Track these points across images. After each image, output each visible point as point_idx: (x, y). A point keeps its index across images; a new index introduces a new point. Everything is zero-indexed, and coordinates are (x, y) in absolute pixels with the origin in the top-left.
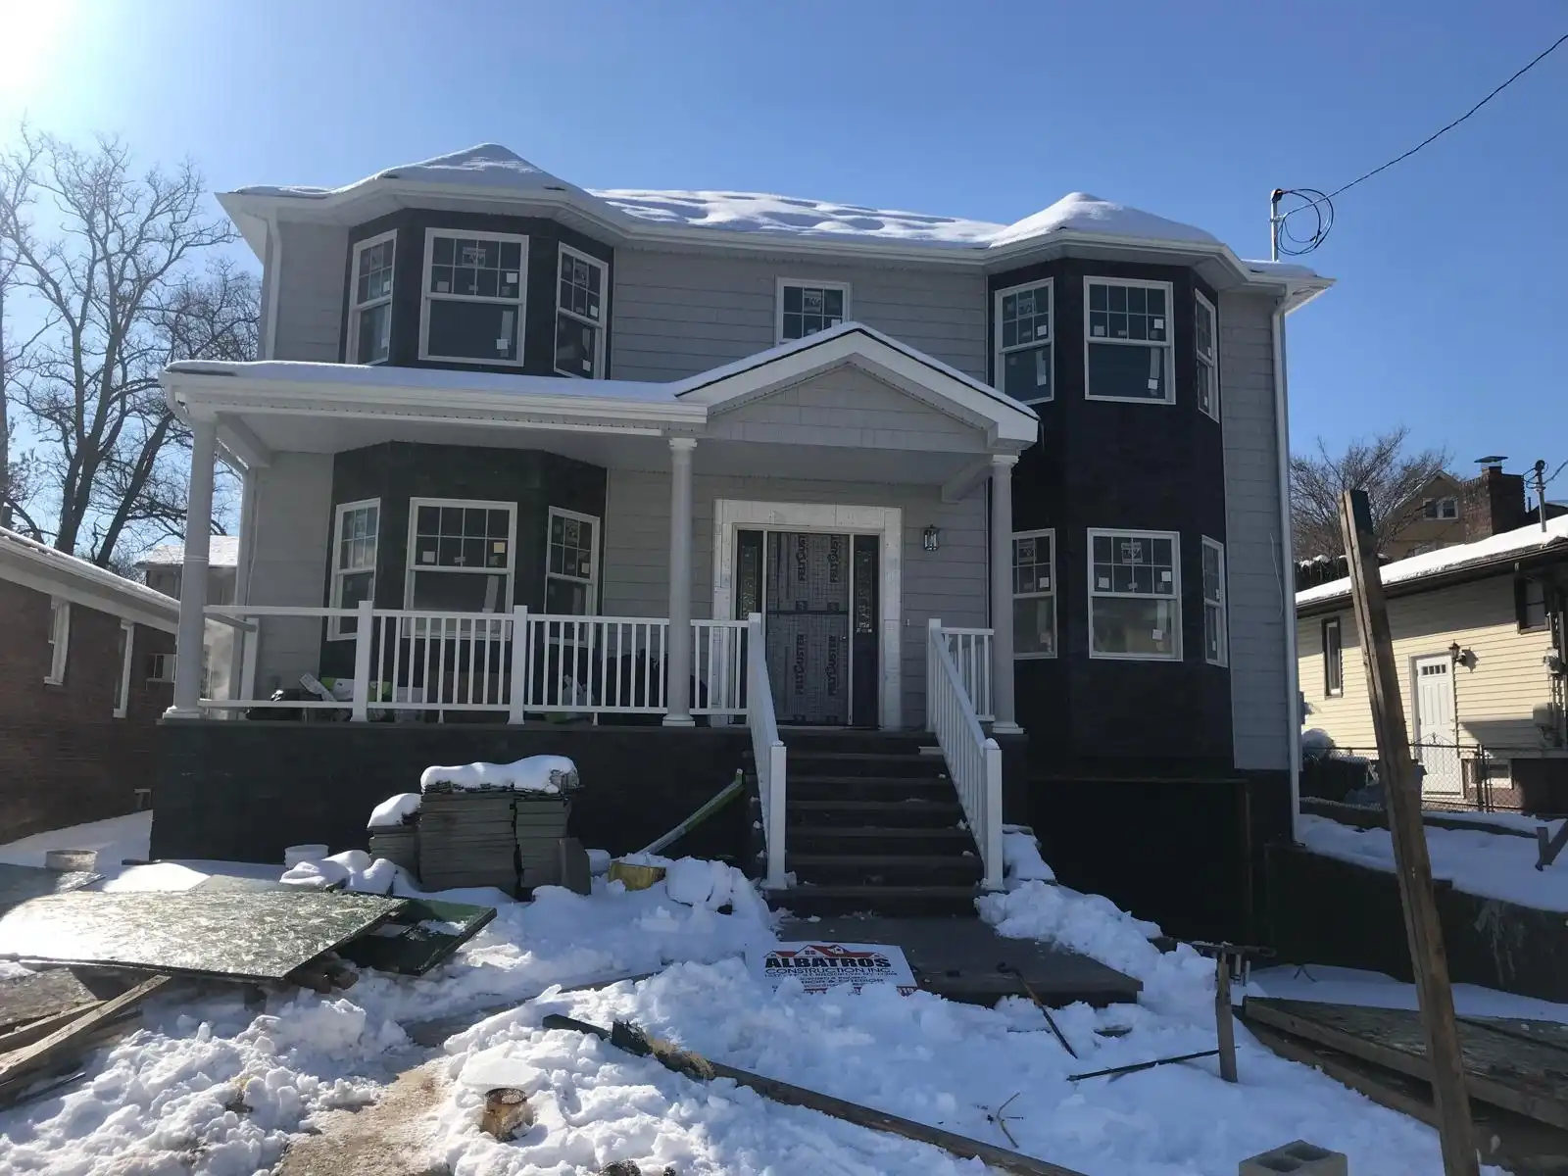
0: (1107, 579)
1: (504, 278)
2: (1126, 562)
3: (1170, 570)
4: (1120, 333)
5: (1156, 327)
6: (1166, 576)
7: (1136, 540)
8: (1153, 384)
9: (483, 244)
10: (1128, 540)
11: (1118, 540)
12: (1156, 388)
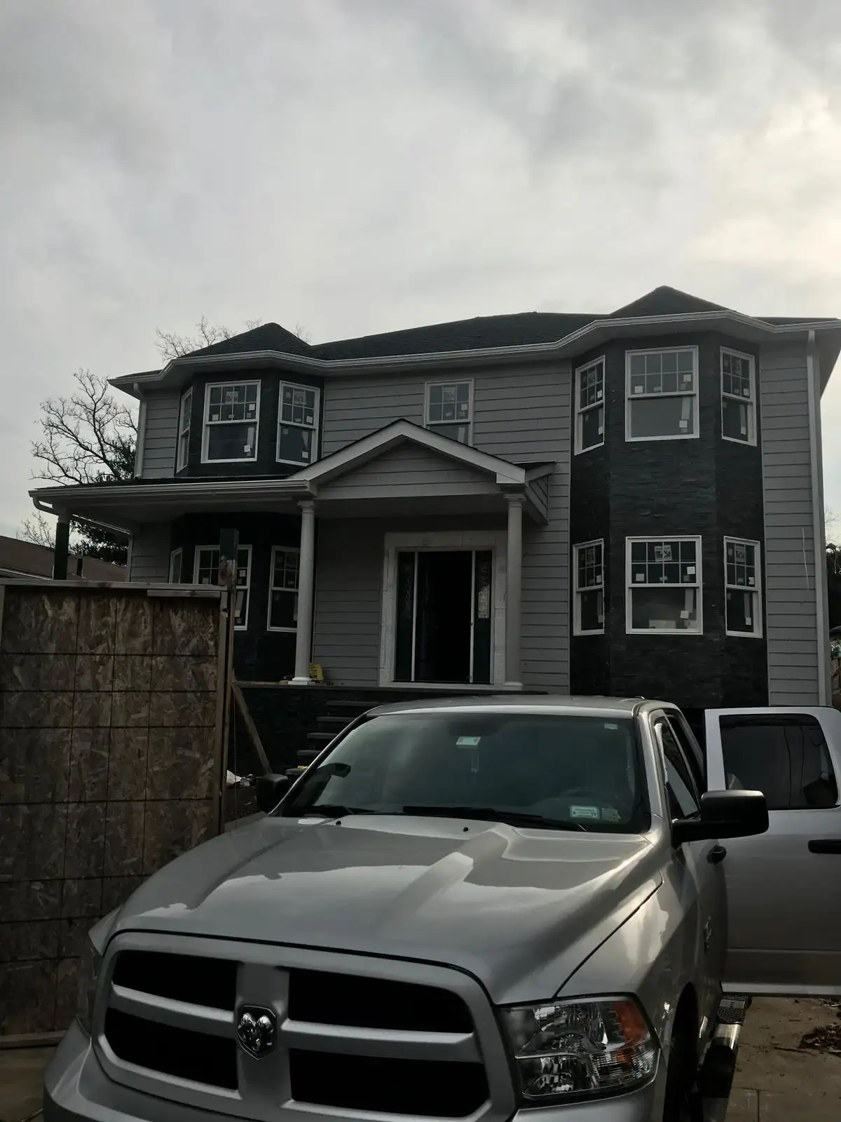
0: (643, 575)
1: (247, 408)
2: (658, 561)
3: (694, 565)
4: (655, 389)
5: (684, 380)
6: (690, 570)
7: (666, 543)
8: (683, 424)
9: (237, 388)
10: (660, 544)
11: (652, 545)
12: (686, 426)
